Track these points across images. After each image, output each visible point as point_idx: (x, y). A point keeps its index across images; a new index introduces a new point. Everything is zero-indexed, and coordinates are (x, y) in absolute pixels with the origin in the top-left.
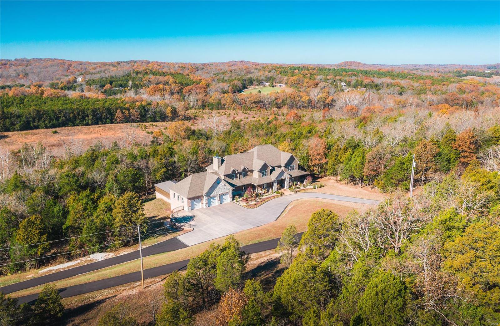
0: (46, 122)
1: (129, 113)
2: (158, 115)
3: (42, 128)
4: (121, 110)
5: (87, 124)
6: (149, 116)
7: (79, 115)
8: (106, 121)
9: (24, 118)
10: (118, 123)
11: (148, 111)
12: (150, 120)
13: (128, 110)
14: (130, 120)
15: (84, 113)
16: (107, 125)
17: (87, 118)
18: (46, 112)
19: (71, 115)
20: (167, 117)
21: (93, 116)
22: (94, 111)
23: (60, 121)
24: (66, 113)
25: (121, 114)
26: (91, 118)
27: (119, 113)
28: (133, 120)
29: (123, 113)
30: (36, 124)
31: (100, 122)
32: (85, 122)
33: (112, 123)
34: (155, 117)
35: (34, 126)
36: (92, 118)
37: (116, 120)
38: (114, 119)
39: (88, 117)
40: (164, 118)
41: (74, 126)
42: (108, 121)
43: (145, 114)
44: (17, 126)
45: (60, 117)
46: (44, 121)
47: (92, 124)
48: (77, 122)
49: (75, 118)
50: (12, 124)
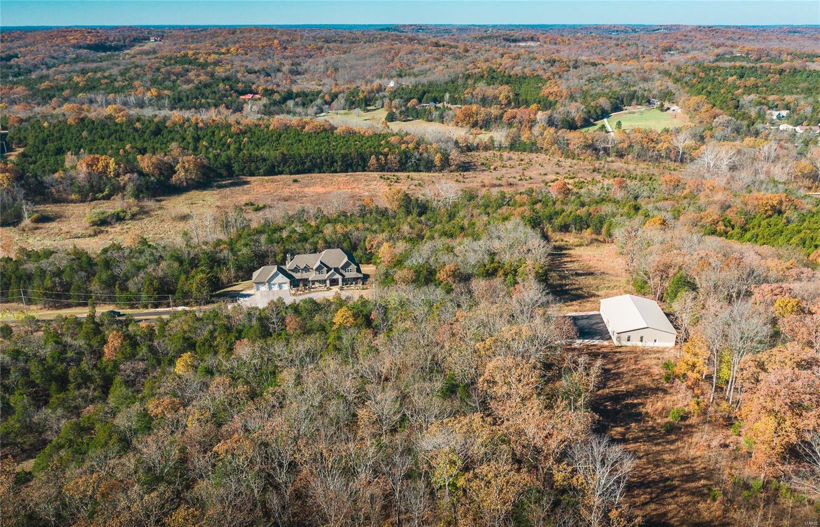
0: (291, 167)
1: (386, 159)
2: (423, 163)
3: (286, 174)
4: (376, 156)
5: (335, 172)
6: (410, 164)
7: (327, 160)
8: (357, 169)
9: (269, 162)
10: (371, 171)
11: (410, 158)
12: (411, 169)
13: (386, 155)
14: (386, 168)
15: (333, 158)
16: (358, 173)
17: (335, 164)
18: (293, 157)
19: (318, 161)
20: (435, 166)
21: (343, 162)
22: (344, 156)
23: (306, 167)
24: (313, 158)
25: (375, 160)
26: (340, 164)
27: (373, 160)
28: (389, 168)
29: (378, 160)
30: (280, 169)
31: (350, 169)
32: (332, 169)
33: (364, 170)
34: (418, 165)
35: (279, 171)
36: (342, 165)
37: (369, 167)
38: (367, 166)
39: (337, 163)
40: (431, 167)
41: (320, 172)
42: (360, 168)
43: (406, 162)
44: (262, 170)
45: (306, 162)
46: (289, 167)
47: (341, 172)
48: (324, 168)
49: (322, 163)
50: (257, 168)
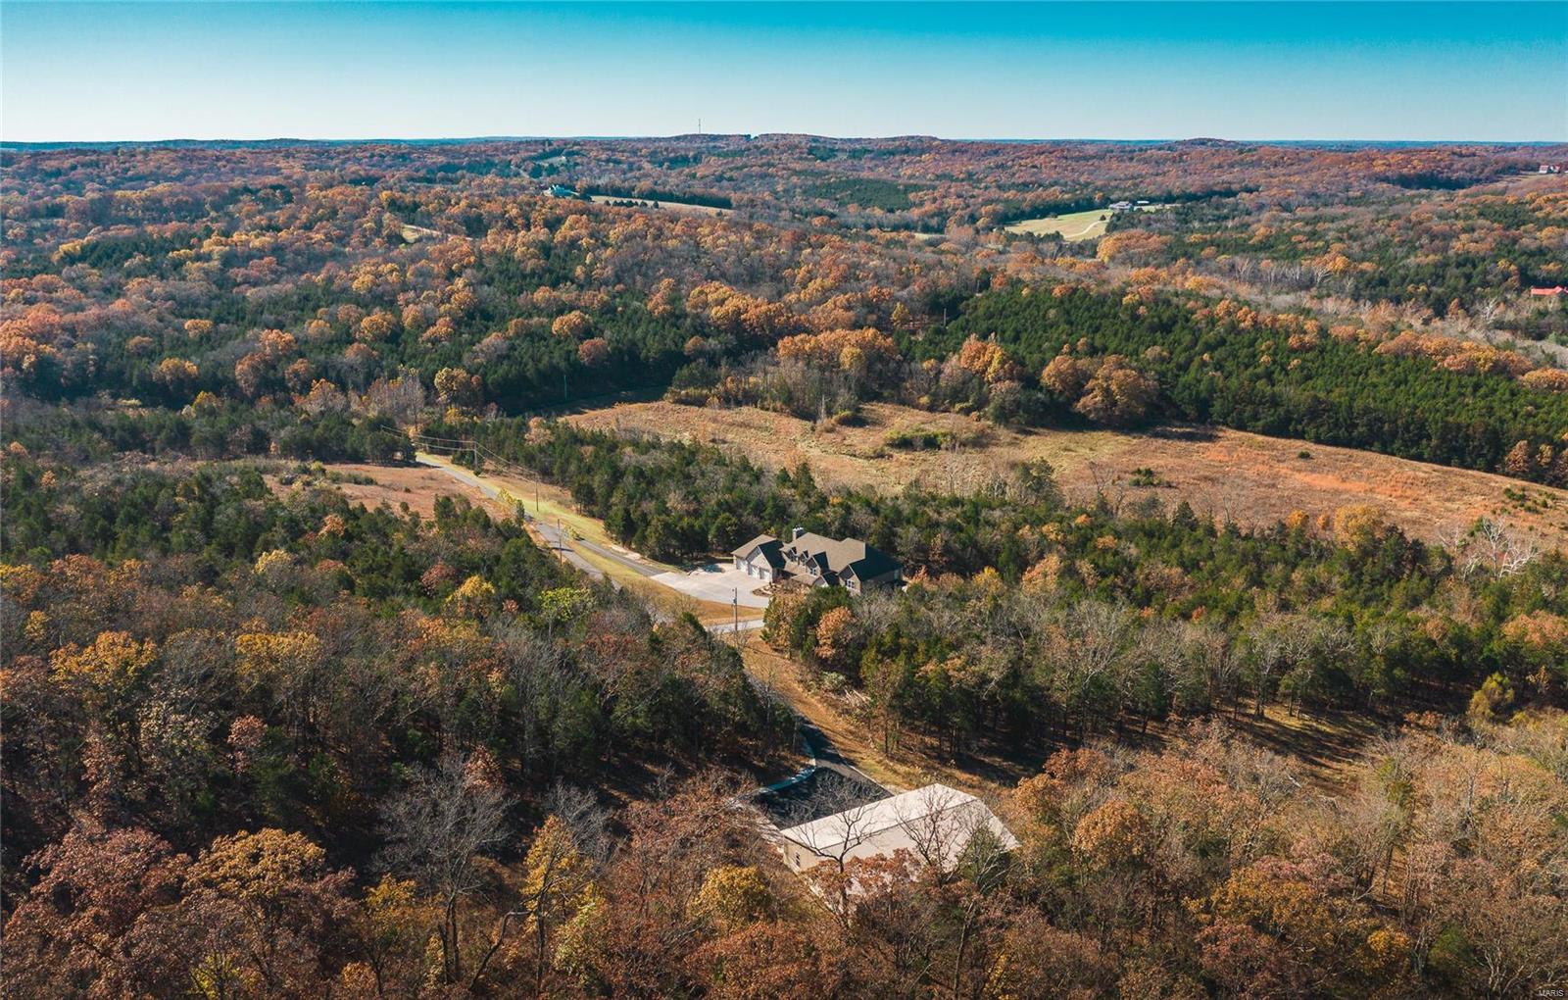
0: (1323, 428)
1: (1555, 456)
3: (1310, 440)
4: (1531, 444)
7: (1407, 430)
8: (1474, 463)
9: (1281, 410)
10: (1507, 474)
14: (1549, 476)
15: (1423, 427)
17: (1424, 442)
18: (1333, 408)
19: (1387, 427)
21: (1444, 440)
22: (1450, 429)
23: (1355, 434)
24: (1378, 419)
25: (1524, 452)
26: (1434, 442)
27: (1519, 451)
29: (1533, 452)
30: (1299, 427)
32: (1413, 451)
33: (1490, 470)
35: (1296, 430)
36: (1437, 447)
37: (1505, 465)
38: (1500, 461)
39: (1429, 439)
42: (1480, 461)
45: (1357, 425)
46: (1317, 427)
48: (1395, 446)
49: (1394, 435)
50: (1256, 417)
